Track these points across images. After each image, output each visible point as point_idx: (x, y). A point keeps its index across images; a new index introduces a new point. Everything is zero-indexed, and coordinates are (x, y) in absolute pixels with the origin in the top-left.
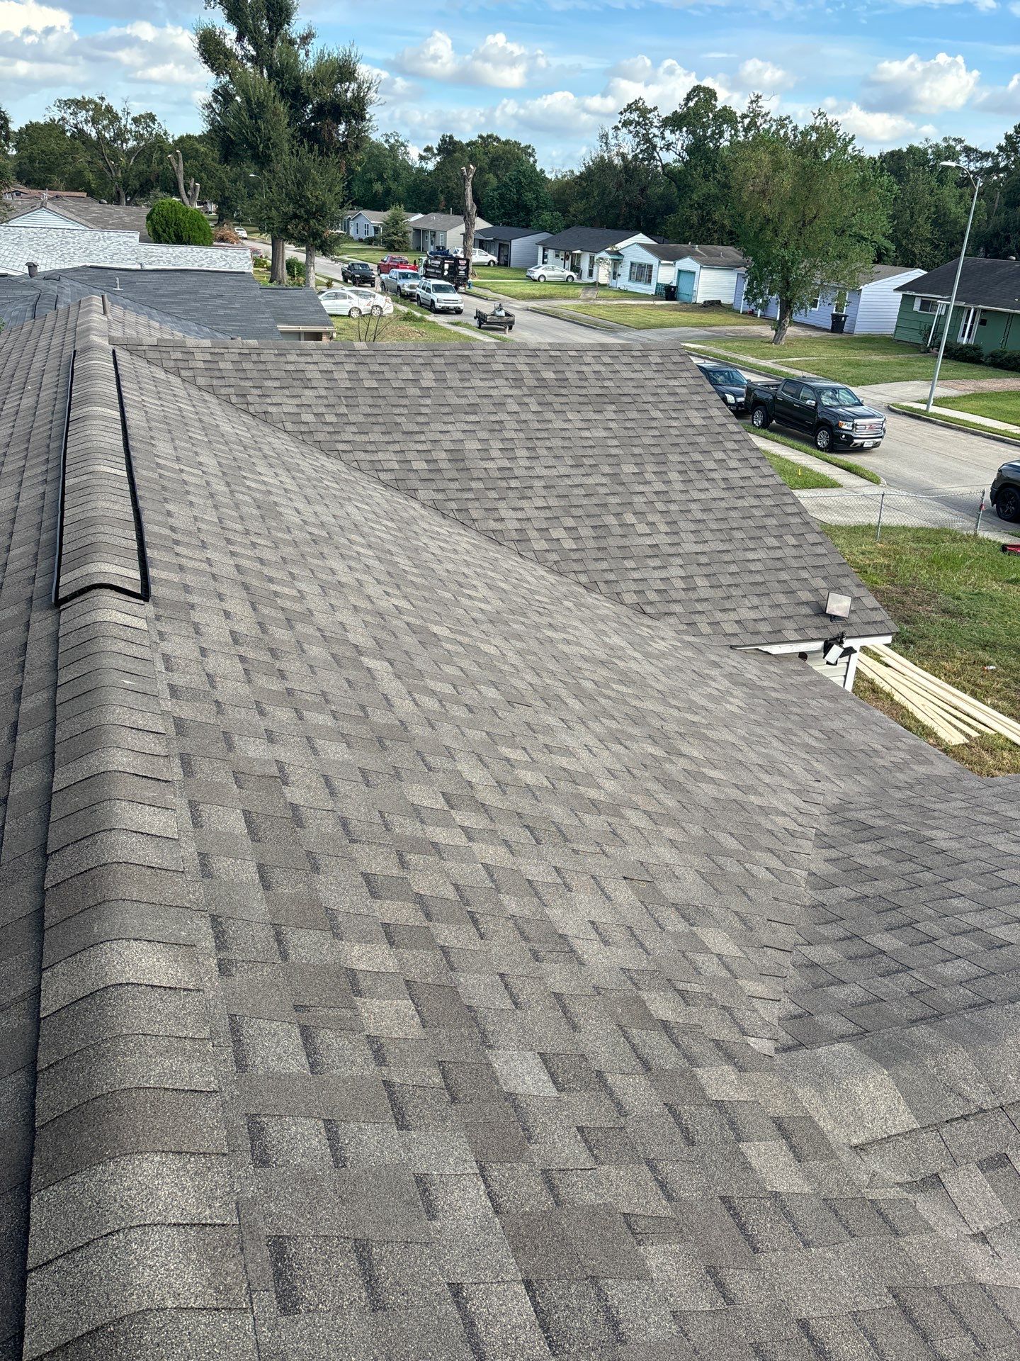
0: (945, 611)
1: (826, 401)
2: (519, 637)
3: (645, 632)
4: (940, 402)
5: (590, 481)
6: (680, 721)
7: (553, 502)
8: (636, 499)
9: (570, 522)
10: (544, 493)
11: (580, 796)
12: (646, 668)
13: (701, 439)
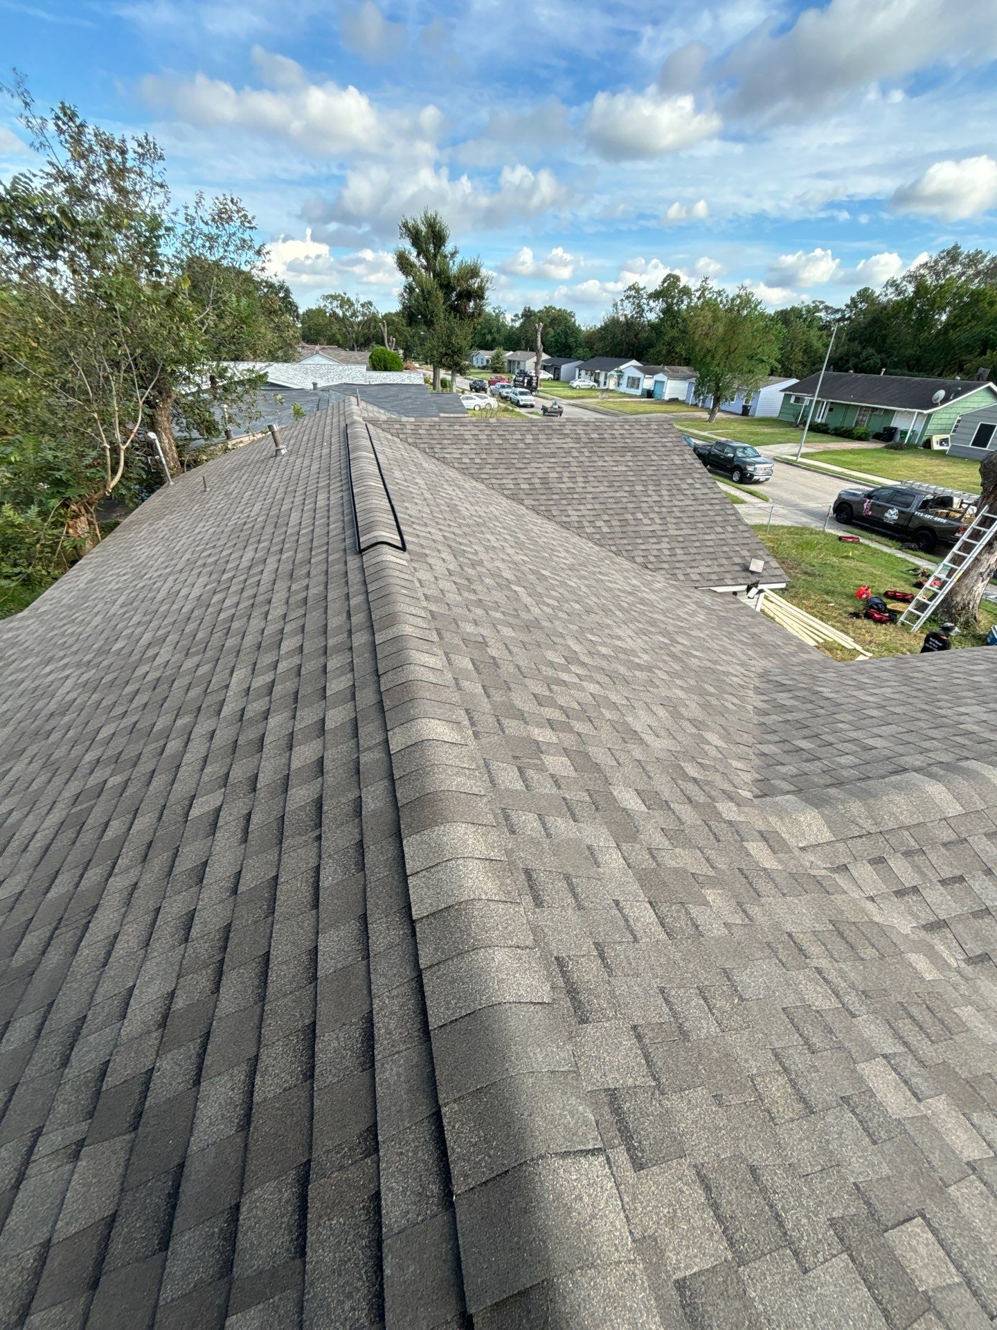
0: (806, 573)
1: (739, 454)
2: (585, 578)
3: (649, 578)
4: (804, 455)
5: (618, 495)
6: (674, 626)
7: (597, 506)
8: (643, 505)
9: (607, 518)
10: (592, 501)
11: (630, 661)
12: (652, 597)
13: (679, 472)
